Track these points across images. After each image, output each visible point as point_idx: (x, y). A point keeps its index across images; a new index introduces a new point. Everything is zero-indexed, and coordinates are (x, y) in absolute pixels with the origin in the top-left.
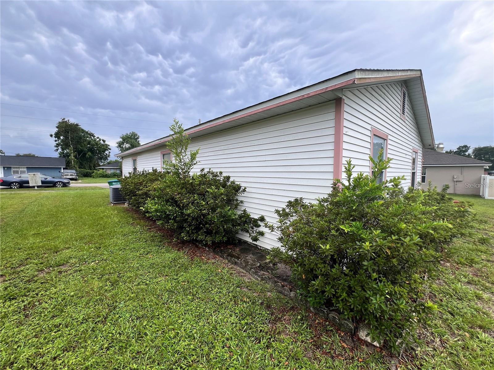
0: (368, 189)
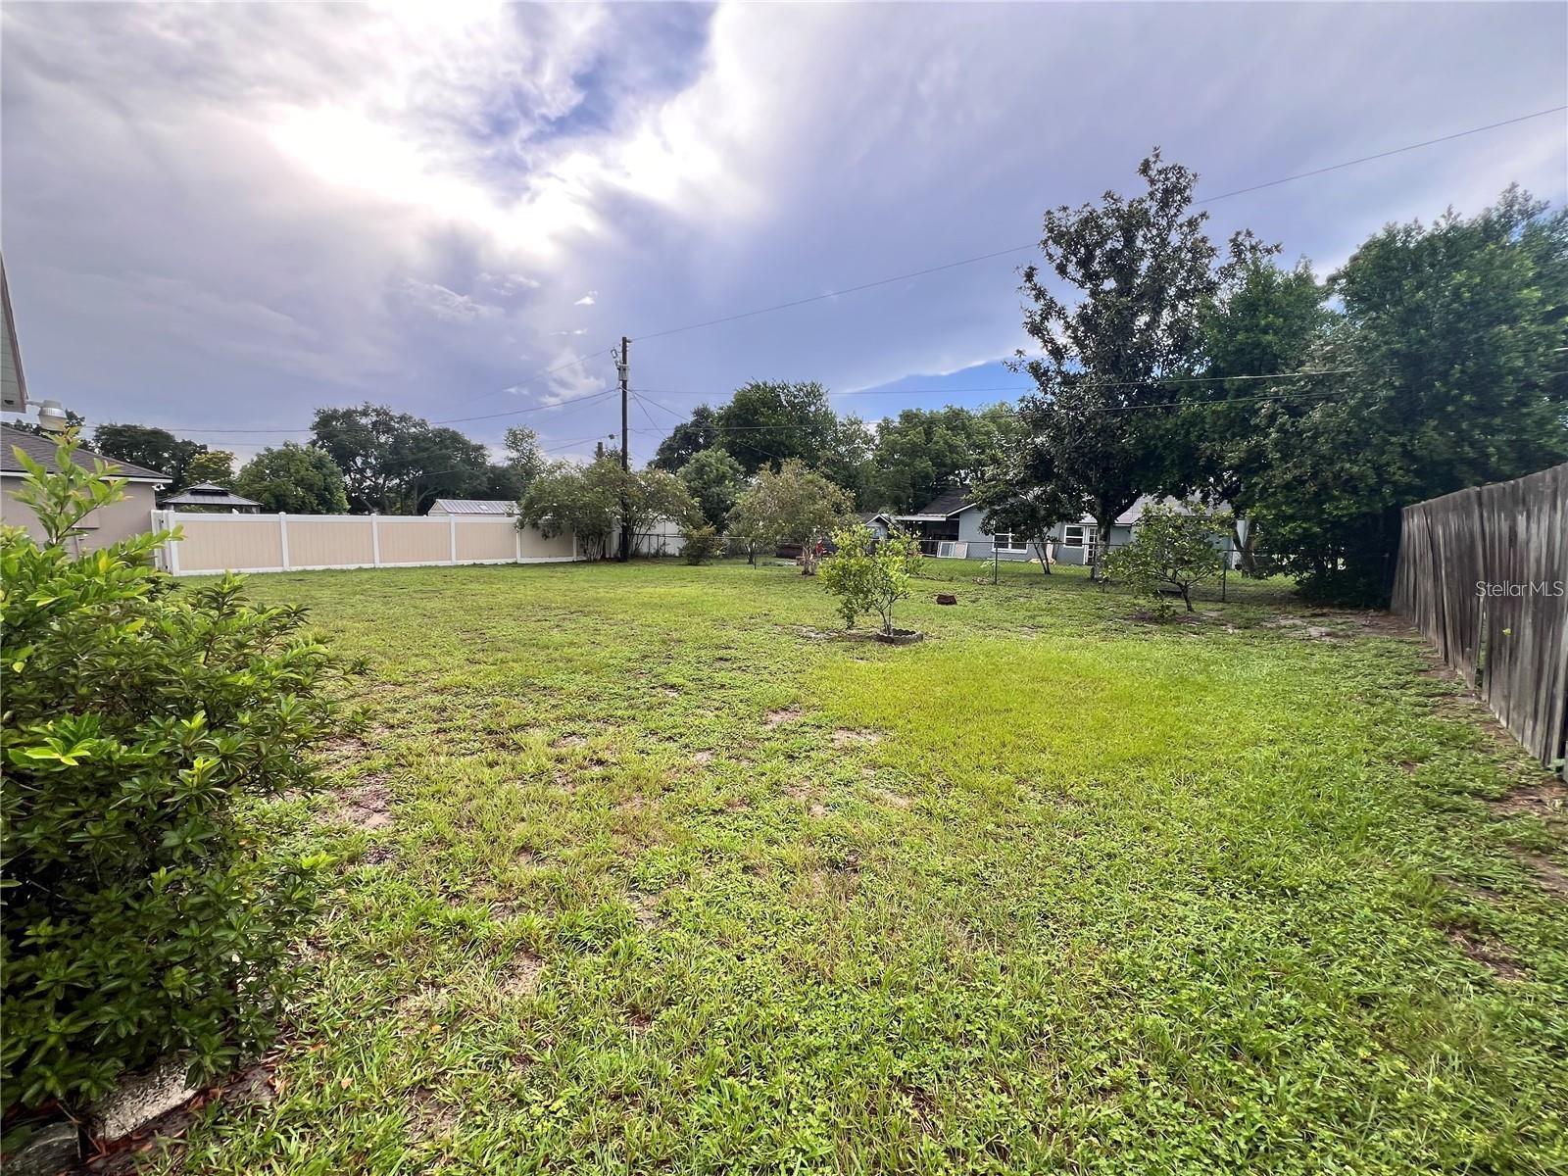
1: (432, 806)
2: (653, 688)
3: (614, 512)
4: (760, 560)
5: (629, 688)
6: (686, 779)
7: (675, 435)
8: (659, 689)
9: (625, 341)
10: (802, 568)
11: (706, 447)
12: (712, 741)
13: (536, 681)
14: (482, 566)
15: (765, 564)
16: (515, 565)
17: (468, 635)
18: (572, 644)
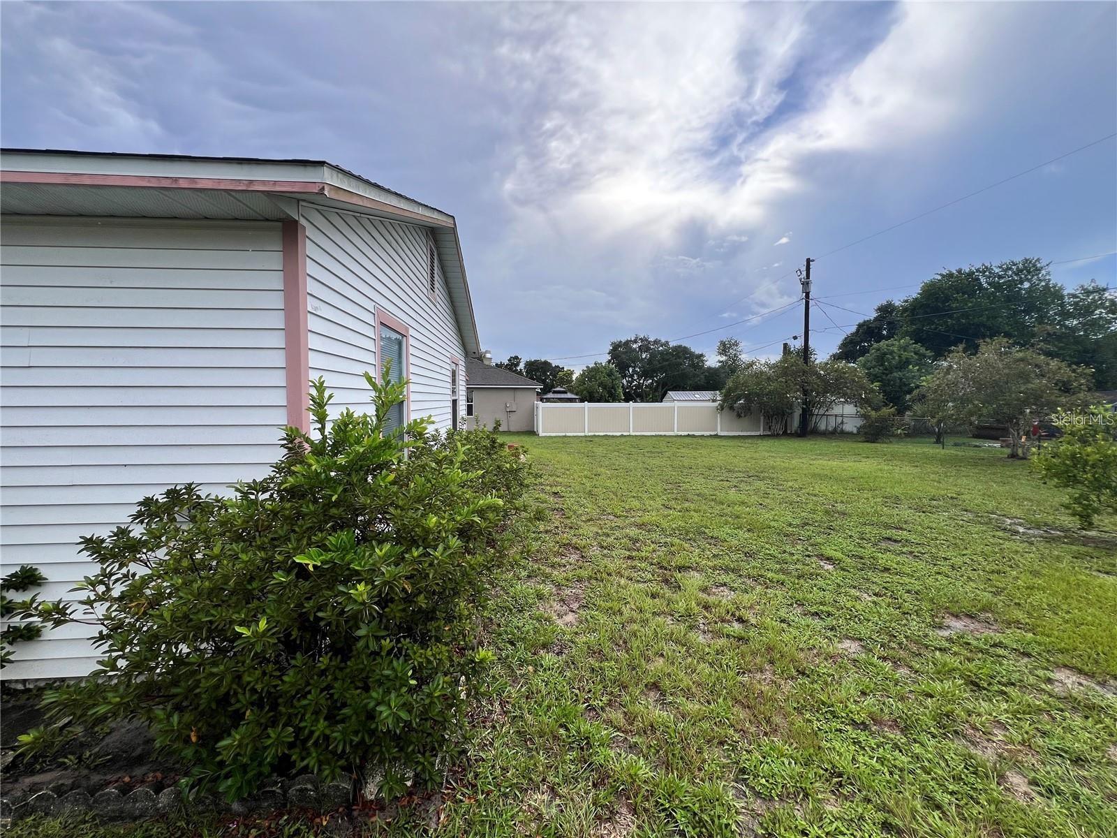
0: (361, 450)
1: (602, 618)
2: (809, 556)
3: (795, 397)
4: (949, 441)
5: (785, 552)
6: (825, 667)
7: (858, 330)
8: (814, 559)
9: (808, 261)
10: (1008, 451)
11: (887, 338)
12: (864, 631)
13: (707, 531)
14: (694, 436)
15: (956, 445)
16: (716, 436)
17: (670, 486)
18: (743, 503)
